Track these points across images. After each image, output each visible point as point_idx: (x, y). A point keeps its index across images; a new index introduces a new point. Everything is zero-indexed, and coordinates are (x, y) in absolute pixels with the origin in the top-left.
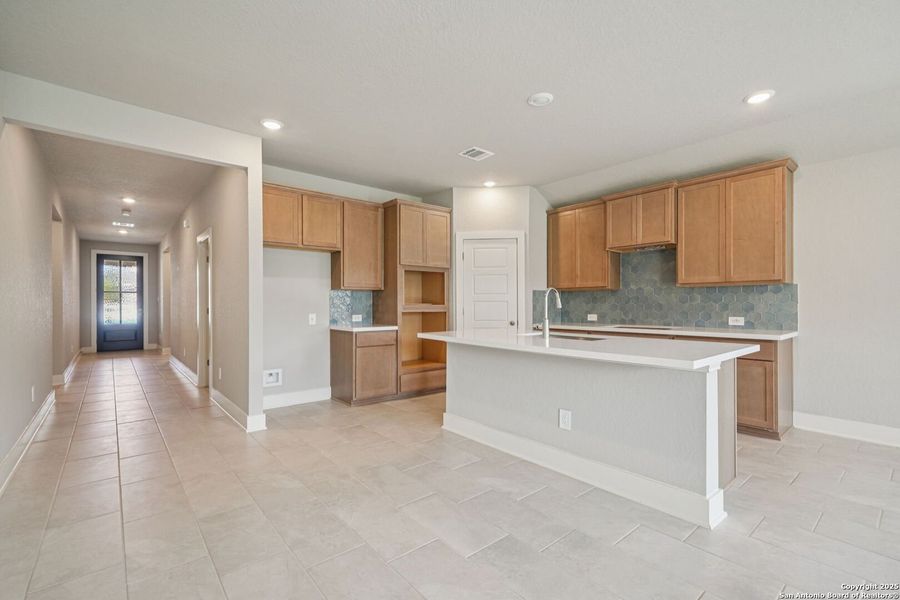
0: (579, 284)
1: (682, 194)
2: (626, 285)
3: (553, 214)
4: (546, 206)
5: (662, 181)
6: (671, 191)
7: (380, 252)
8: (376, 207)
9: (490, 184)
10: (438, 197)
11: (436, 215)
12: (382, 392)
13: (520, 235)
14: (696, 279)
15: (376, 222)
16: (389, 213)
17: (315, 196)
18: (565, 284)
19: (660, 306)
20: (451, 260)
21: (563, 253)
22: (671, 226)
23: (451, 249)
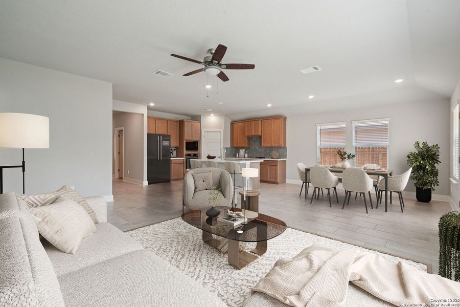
0: (239, 146)
1: (263, 122)
2: (252, 146)
3: (232, 124)
4: (230, 121)
5: (257, 118)
6: (260, 122)
7: (178, 136)
8: (177, 122)
9: (212, 115)
10: (196, 118)
11: (196, 124)
12: (179, 177)
13: (222, 130)
14: (265, 145)
15: (177, 126)
16: (181, 123)
17: (159, 119)
18: (235, 146)
19: (260, 153)
20: (200, 137)
21: (235, 136)
22: (260, 130)
23: (200, 134)
